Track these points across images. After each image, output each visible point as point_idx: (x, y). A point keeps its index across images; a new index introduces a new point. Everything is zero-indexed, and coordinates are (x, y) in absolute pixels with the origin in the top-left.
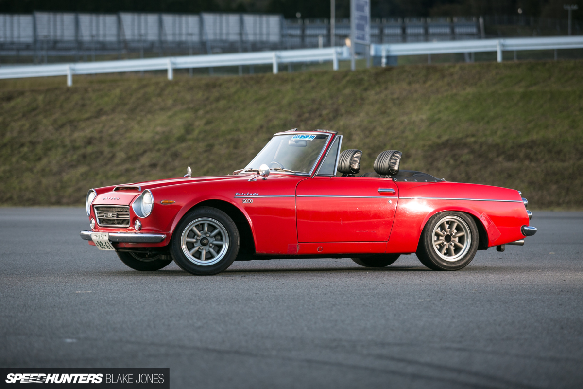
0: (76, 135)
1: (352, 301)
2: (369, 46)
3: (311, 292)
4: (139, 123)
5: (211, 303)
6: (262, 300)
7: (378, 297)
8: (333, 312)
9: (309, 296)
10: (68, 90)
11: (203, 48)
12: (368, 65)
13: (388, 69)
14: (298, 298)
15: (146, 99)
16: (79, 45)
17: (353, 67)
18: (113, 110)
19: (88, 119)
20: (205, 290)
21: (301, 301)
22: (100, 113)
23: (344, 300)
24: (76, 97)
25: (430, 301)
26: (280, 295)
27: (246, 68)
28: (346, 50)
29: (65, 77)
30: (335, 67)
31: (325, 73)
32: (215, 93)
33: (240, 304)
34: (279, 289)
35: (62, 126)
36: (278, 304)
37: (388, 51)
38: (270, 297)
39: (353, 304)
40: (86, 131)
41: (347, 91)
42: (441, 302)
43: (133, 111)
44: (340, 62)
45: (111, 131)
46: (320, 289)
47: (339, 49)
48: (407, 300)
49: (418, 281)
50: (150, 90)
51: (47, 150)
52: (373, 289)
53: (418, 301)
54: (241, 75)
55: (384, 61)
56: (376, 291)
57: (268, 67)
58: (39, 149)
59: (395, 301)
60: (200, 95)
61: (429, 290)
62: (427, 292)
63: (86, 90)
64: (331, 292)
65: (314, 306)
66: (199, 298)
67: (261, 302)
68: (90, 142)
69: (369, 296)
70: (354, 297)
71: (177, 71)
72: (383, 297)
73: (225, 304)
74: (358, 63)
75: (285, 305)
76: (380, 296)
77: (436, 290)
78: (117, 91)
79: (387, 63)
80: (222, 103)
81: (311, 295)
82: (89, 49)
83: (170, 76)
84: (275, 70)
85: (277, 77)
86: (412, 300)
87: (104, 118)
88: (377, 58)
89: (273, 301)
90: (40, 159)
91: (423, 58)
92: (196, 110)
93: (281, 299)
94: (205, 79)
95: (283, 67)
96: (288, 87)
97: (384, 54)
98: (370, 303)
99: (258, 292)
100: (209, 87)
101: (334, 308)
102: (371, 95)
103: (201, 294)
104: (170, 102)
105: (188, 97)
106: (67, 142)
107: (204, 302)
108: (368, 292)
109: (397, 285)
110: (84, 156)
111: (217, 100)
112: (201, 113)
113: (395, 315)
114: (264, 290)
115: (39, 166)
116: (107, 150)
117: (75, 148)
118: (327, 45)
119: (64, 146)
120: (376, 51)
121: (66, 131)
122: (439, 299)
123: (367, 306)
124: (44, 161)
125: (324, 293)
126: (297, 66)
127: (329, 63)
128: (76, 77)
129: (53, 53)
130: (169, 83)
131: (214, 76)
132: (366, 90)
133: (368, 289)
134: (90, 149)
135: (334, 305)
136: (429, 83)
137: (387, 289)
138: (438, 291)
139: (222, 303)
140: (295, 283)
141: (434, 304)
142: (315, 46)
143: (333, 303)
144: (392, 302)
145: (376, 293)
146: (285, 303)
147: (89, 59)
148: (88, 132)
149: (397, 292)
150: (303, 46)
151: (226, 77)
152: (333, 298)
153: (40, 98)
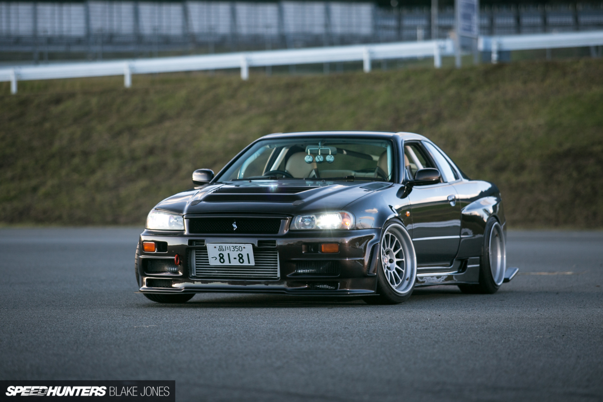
0: (136, 143)
1: (458, 338)
2: (477, 39)
3: (410, 326)
4: (209, 129)
5: (292, 340)
6: (352, 336)
7: (488, 333)
8: (435, 351)
9: (407, 331)
10: (126, 91)
11: (283, 42)
12: (476, 61)
13: (500, 65)
14: (394, 334)
15: (217, 101)
16: (139, 39)
17: (458, 63)
18: (179, 115)
19: (150, 125)
20: (285, 324)
21: (398, 337)
22: (163, 118)
23: (449, 337)
24: (136, 100)
25: (550, 338)
26: (373, 330)
27: (334, 66)
28: (450, 45)
29: (122, 77)
30: (437, 63)
31: (425, 71)
32: (297, 94)
33: (326, 340)
34: (372, 322)
35: (120, 133)
36: (371, 341)
37: (500, 44)
38: (361, 332)
39: (459, 341)
40: (148, 139)
41: (452, 92)
42: (564, 339)
43: (201, 115)
44: (444, 58)
45: (176, 139)
46: (420, 323)
47: (441, 43)
48: (523, 336)
49: (536, 314)
50: (222, 90)
51: (102, 161)
52: (483, 324)
53: (536, 338)
54: (326, 74)
55: (495, 56)
56: (486, 326)
57: (358, 65)
58: (93, 160)
59: (509, 338)
60: (279, 97)
61: (550, 324)
62: (547, 327)
63: (147, 92)
64: (433, 327)
65: (413, 343)
66: (278, 334)
67: (351, 338)
68: (151, 151)
69: (478, 332)
70: (460, 333)
71: (253, 69)
72: (494, 333)
73: (309, 341)
74: (464, 59)
75: (379, 341)
76: (490, 332)
77: (558, 325)
78: (183, 93)
79: (499, 59)
80: (305, 106)
81: (409, 330)
82: (150, 44)
83: (245, 74)
84: (367, 67)
85: (369, 76)
86: (529, 336)
87: (167, 124)
88: (487, 53)
89: (365, 337)
90: (93, 171)
91: (540, 53)
92: (274, 114)
93: (374, 335)
94: (285, 78)
95: (376, 64)
96: (381, 88)
97: (494, 47)
98: (479, 340)
99: (347, 326)
100: (290, 87)
101: (437, 346)
102: (480, 96)
103: (281, 329)
104: (244, 105)
105: (265, 98)
106: (125, 151)
107: (284, 338)
108: (477, 327)
109: (511, 318)
110: (145, 169)
111: (300, 102)
112: (280, 117)
113: (509, 354)
114: (354, 324)
115: (93, 180)
116: (171, 161)
117: (134, 159)
118: (428, 37)
119: (121, 156)
120: (486, 44)
121: (124, 139)
122: (561, 336)
123: (476, 343)
124: (99, 174)
125: (425, 327)
126: (393, 63)
127: (429, 59)
128: (135, 77)
129: (109, 49)
130: (243, 84)
131: (295, 75)
132: (473, 90)
133: (477, 324)
134: (151, 160)
135: (437, 342)
136: (548, 82)
137: (499, 323)
138: (559, 326)
139: (305, 340)
140: (390, 316)
141: (555, 341)
142: (413, 39)
143: (436, 340)
144: (505, 338)
145: (487, 328)
146: (379, 339)
147: (150, 55)
148: (149, 141)
149: (510, 327)
150: (399, 38)
151: (309, 75)
152: (435, 334)
153: (94, 101)
